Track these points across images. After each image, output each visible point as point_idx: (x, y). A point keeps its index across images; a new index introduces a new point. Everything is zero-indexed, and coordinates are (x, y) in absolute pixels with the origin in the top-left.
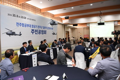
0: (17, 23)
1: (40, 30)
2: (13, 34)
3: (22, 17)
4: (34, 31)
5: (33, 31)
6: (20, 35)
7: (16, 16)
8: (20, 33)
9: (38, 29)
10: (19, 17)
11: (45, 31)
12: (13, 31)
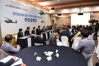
0: (13, 12)
1: (32, 19)
2: (10, 21)
3: (17, 8)
5: (26, 20)
6: (16, 22)
7: (12, 6)
8: (16, 21)
9: (30, 18)
10: (15, 7)
11: (35, 20)
12: (10, 19)
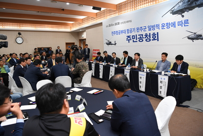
0: (112, 32)
1: (142, 35)
3: (116, 24)
4: (131, 37)
5: (129, 39)
8: (115, 42)
11: (153, 35)
